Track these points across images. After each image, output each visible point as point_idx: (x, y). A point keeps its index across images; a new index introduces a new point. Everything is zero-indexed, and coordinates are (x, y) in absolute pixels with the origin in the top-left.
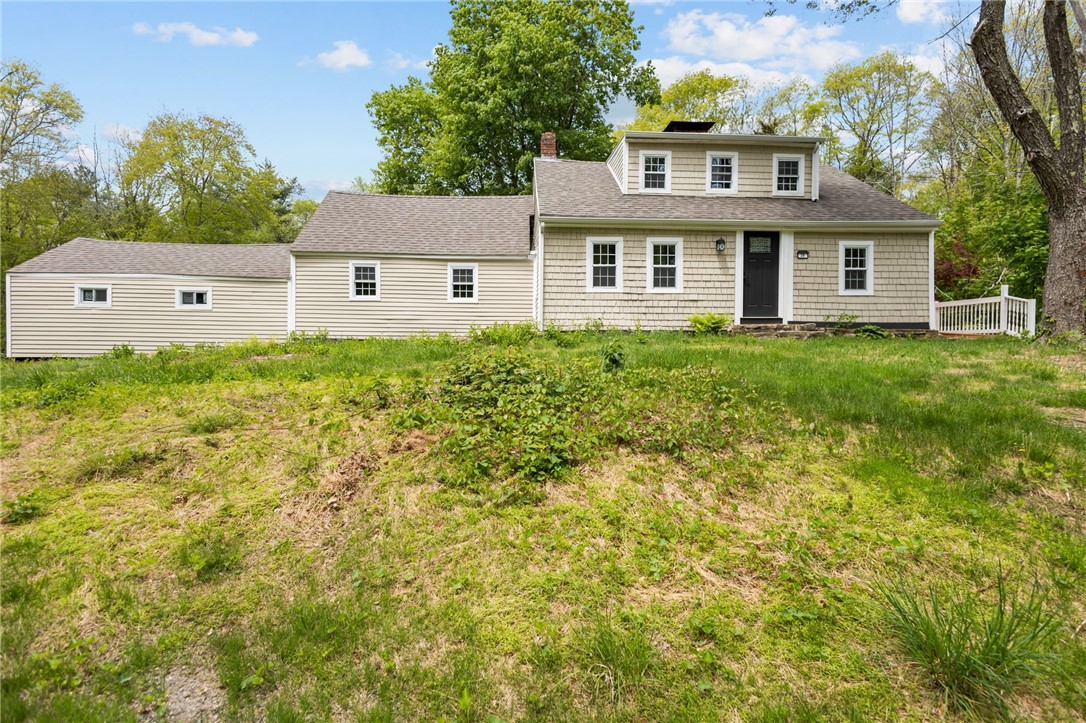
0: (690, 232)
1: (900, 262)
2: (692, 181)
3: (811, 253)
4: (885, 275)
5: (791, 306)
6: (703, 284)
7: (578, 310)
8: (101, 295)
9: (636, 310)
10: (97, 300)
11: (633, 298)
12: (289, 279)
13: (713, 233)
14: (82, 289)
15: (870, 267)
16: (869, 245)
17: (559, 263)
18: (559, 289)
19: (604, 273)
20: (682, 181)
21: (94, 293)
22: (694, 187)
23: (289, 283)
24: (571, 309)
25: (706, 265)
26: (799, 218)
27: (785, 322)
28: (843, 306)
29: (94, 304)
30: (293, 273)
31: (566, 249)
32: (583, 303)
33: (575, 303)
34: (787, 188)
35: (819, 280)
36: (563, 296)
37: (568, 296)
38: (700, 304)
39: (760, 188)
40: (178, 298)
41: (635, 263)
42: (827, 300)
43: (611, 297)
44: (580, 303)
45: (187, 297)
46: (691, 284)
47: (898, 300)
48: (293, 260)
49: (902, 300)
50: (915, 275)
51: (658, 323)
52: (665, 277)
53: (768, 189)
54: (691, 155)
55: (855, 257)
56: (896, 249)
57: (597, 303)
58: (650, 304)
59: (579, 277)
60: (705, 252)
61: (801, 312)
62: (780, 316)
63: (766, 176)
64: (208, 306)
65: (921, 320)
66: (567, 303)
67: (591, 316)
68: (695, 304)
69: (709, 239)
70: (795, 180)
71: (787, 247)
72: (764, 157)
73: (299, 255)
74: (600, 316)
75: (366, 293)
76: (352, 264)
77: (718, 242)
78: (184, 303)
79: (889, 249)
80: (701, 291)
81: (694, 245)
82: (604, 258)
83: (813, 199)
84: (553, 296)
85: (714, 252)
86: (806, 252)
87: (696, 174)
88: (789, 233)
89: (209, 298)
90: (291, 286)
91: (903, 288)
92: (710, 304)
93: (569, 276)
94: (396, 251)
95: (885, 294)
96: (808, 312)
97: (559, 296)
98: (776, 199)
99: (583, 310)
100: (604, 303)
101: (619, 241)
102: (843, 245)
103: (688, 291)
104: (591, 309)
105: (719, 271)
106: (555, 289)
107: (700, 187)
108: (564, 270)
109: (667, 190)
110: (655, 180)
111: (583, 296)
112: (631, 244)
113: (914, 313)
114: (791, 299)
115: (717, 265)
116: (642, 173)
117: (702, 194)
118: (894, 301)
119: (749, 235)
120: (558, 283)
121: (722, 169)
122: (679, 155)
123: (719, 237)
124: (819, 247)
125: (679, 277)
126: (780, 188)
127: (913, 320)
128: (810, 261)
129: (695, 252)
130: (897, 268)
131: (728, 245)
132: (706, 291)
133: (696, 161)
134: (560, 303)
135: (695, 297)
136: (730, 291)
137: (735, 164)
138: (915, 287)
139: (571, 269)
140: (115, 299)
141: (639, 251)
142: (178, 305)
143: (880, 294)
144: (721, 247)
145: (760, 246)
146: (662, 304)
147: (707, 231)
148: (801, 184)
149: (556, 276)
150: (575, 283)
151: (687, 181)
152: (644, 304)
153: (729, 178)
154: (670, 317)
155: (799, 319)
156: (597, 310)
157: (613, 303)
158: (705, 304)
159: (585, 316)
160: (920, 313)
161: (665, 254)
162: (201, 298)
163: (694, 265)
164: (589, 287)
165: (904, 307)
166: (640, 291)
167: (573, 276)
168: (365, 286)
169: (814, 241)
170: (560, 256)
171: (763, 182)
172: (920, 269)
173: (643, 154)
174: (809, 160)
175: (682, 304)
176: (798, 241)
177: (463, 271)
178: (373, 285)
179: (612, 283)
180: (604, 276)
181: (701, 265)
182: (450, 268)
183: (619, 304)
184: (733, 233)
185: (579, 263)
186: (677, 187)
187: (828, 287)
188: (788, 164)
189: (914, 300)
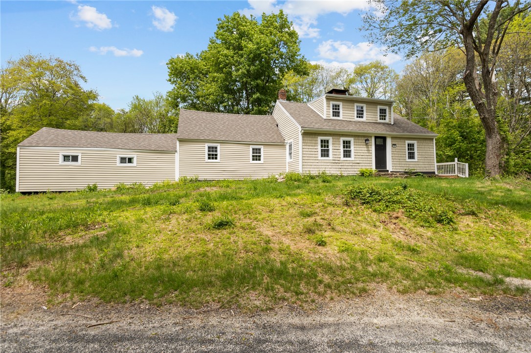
0: (356, 136)
1: (425, 149)
2: (350, 115)
3: (397, 145)
4: (421, 154)
5: (391, 165)
6: (361, 157)
7: (316, 167)
8: (75, 158)
9: (337, 167)
10: (72, 161)
11: (336, 162)
12: (176, 151)
13: (364, 136)
14: (63, 155)
15: (416, 151)
16: (415, 142)
17: (308, 147)
18: (308, 158)
19: (325, 152)
20: (346, 114)
21: (71, 157)
22: (351, 117)
23: (176, 154)
24: (313, 167)
25: (362, 149)
26: (393, 132)
27: (389, 172)
28: (408, 166)
29: (70, 163)
30: (178, 149)
31: (310, 142)
32: (318, 164)
33: (314, 164)
34: (382, 119)
35: (400, 155)
36: (310, 161)
37: (312, 161)
38: (360, 164)
39: (374, 119)
40: (118, 160)
41: (336, 148)
42: (403, 163)
43: (328, 161)
44: (316, 164)
45: (123, 160)
46: (357, 157)
47: (425, 163)
48: (178, 143)
49: (426, 163)
50: (430, 154)
51: (346, 172)
52: (347, 154)
53: (376, 119)
54: (349, 104)
55: (411, 146)
56: (424, 144)
57: (322, 164)
58: (342, 164)
59: (316, 153)
60: (361, 144)
61: (394, 168)
62: (387, 169)
63: (375, 114)
64: (135, 164)
65: (432, 171)
66: (311, 164)
67: (321, 169)
68: (358, 165)
69: (363, 139)
70: (385, 116)
71: (389, 142)
72: (375, 107)
73: (181, 141)
74: (324, 169)
75: (213, 158)
76: (207, 145)
77: (366, 140)
78: (121, 163)
79: (421, 144)
80: (360, 159)
81: (357, 141)
82: (325, 145)
83: (392, 124)
84: (306, 161)
85: (365, 144)
86: (395, 145)
87: (351, 112)
88: (389, 137)
89: (135, 160)
90: (177, 155)
91: (426, 159)
92: (364, 164)
93: (312, 153)
94: (227, 139)
95: (421, 161)
96: (397, 168)
97: (308, 161)
98: (380, 123)
99: (317, 167)
100: (325, 164)
101: (330, 139)
102: (407, 142)
103: (356, 159)
104: (320, 167)
105: (366, 152)
106: (306, 158)
107: (353, 117)
108: (310, 150)
109: (341, 118)
110: (336, 114)
111: (317, 161)
112: (335, 140)
113: (430, 168)
114: (391, 163)
115: (366, 149)
116: (331, 110)
117: (353, 120)
118: (424, 163)
119: (376, 138)
120: (308, 155)
121: (360, 111)
122: (345, 104)
123: (366, 138)
124: (399, 143)
125: (352, 154)
126: (380, 119)
127: (430, 171)
128: (397, 148)
129: (358, 144)
130: (424, 151)
131: (370, 141)
132: (362, 159)
133: (350, 107)
134: (309, 164)
135: (358, 162)
136: (370, 159)
137: (365, 109)
138: (430, 159)
139: (312, 150)
140: (82, 161)
141: (338, 143)
142: (118, 164)
143: (419, 161)
144: (367, 142)
145: (380, 142)
146: (347, 164)
147: (362, 136)
148: (387, 118)
149: (306, 153)
150: (314, 156)
151: (348, 115)
152: (340, 164)
153: (362, 114)
154: (349, 170)
155: (394, 170)
156: (323, 167)
157: (329, 164)
158: (362, 164)
159: (318, 169)
160: (432, 168)
161: (347, 144)
162: (130, 160)
163: (358, 149)
164: (320, 158)
165: (427, 166)
166: (338, 159)
167: (313, 153)
168: (213, 155)
169: (398, 140)
170: (308, 144)
171: (374, 117)
172: (431, 152)
173: (332, 103)
174: (390, 109)
175: (354, 164)
176: (393, 140)
177: (256, 149)
178: (216, 155)
179: (328, 156)
180: (325, 153)
181: (360, 149)
182: (251, 147)
183: (331, 164)
184: (371, 137)
185: (316, 147)
186: (345, 117)
187: (403, 158)
188: (383, 110)
189: (430, 163)
